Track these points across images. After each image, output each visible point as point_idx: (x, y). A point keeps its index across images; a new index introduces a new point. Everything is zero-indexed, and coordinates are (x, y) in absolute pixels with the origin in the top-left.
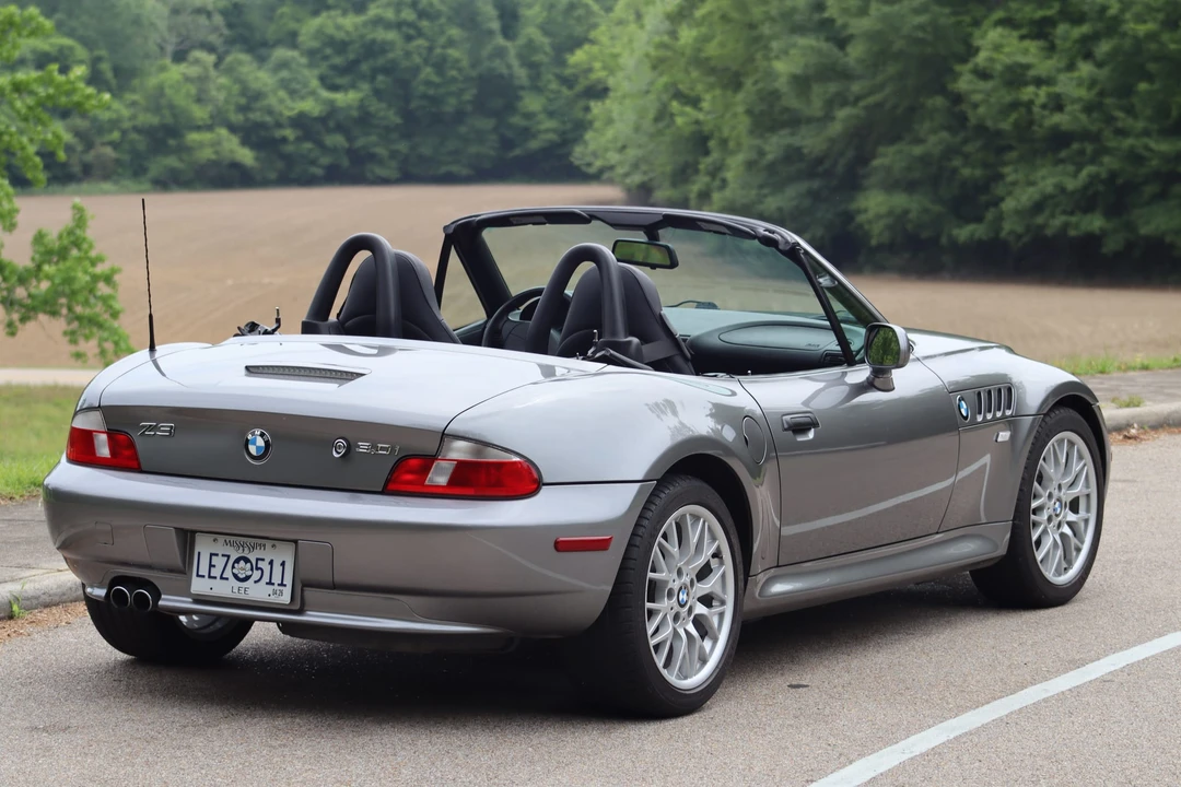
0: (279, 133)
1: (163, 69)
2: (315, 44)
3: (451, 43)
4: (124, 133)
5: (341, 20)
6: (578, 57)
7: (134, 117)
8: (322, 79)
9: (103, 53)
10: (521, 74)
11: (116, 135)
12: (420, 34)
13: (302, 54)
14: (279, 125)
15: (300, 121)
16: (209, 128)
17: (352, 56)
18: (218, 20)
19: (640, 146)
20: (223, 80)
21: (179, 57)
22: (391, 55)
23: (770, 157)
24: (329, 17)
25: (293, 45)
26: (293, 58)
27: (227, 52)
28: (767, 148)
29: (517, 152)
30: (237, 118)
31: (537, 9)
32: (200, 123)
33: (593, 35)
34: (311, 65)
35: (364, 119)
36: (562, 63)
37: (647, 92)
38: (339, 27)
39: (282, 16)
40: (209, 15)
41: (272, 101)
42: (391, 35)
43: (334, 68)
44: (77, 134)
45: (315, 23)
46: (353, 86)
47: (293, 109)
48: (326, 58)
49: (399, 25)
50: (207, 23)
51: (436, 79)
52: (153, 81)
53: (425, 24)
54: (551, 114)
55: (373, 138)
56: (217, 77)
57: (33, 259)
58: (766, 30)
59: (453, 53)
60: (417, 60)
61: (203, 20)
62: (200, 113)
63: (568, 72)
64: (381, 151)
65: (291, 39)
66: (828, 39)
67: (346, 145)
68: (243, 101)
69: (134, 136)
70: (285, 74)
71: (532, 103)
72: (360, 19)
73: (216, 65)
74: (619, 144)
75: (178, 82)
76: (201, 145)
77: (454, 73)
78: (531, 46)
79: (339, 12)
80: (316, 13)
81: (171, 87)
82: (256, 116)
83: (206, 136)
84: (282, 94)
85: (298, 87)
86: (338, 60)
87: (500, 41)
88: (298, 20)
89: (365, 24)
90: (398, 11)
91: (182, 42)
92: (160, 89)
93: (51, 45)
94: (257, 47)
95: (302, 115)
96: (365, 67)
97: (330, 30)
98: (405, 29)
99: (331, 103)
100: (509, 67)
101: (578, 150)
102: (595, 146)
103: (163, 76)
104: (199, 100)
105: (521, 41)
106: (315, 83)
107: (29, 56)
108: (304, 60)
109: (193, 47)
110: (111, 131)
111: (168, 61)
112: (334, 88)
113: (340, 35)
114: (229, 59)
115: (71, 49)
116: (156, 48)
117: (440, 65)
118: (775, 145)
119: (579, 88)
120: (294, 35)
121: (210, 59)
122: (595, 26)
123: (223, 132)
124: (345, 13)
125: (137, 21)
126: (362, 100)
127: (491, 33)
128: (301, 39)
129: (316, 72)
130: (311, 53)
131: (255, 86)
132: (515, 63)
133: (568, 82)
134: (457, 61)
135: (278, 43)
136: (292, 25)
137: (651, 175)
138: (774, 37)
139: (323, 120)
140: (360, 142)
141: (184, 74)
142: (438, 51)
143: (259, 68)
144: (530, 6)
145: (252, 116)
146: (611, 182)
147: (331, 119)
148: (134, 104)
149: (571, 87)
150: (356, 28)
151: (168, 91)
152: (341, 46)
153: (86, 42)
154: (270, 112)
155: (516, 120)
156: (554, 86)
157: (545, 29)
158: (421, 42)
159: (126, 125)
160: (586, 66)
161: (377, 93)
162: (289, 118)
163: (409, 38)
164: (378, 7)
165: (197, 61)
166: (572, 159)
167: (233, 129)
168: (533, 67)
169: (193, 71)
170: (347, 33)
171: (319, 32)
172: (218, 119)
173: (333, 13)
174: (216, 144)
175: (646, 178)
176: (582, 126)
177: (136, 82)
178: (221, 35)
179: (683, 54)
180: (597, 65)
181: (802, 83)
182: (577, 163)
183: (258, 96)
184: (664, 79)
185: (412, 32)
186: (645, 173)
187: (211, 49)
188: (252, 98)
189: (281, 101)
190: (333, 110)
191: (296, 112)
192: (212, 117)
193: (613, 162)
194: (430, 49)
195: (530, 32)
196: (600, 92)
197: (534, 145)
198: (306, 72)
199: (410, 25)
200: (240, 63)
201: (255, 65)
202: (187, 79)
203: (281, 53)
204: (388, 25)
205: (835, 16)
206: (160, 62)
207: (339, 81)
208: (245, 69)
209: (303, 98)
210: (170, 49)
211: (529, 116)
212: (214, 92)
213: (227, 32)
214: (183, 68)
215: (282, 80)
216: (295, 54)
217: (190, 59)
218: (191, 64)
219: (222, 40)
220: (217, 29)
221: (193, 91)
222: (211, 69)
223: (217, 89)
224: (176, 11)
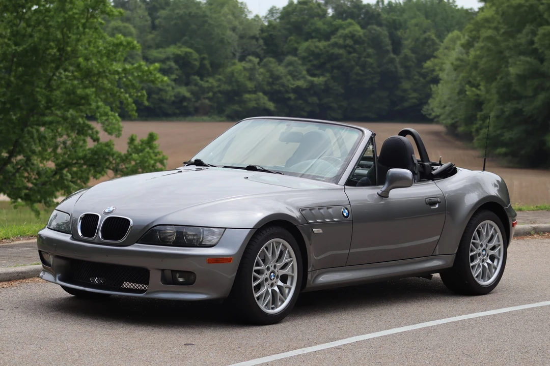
0: (287, 96)
1: (234, 64)
2: (305, 54)
3: (369, 56)
4: (215, 93)
5: (318, 44)
6: (428, 64)
7: (219, 86)
8: (308, 71)
9: (206, 56)
10: (401, 71)
11: (210, 94)
12: (355, 51)
13: (299, 59)
14: (287, 92)
15: (297, 90)
16: (255, 92)
17: (322, 60)
18: (261, 42)
19: (451, 106)
20: (262, 70)
21: (242, 59)
22: (341, 61)
23: (507, 113)
24: (312, 42)
25: (295, 55)
26: (295, 61)
27: (265, 57)
28: (506, 109)
29: (398, 108)
30: (267, 88)
31: (410, 40)
32: (250, 90)
33: (435, 54)
34: (303, 64)
35: (327, 90)
36: (422, 67)
37: (455, 80)
38: (317, 47)
39: (290, 41)
40: (257, 39)
41: (284, 80)
42: (341, 51)
43: (314, 66)
44: (192, 93)
45: (305, 44)
46: (323, 75)
47: (293, 84)
48: (310, 61)
49: (345, 47)
50: (256, 43)
51: (361, 72)
52: (229, 70)
53: (357, 46)
54: (415, 90)
55: (331, 99)
56: (259, 69)
57: (128, 151)
58: (507, 54)
59: (370, 60)
60: (353, 63)
61: (254, 42)
62: (250, 85)
63: (423, 71)
64: (334, 105)
65: (294, 52)
66: (535, 58)
67: (318, 102)
68: (271, 80)
69: (219, 95)
70: (291, 68)
71: (406, 85)
72: (326, 43)
73: (259, 63)
74: (443, 105)
75: (241, 70)
76: (250, 100)
77: (369, 69)
78: (406, 58)
79: (317, 40)
80: (306, 40)
81: (237, 72)
82: (276, 87)
83: (253, 96)
84: (289, 77)
85: (297, 74)
86: (315, 62)
87: (392, 55)
88: (298, 43)
89: (329, 46)
90: (345, 40)
91: (244, 52)
92: (232, 73)
93: (181, 51)
94: (279, 56)
95: (298, 87)
96: (328, 66)
97: (313, 48)
98: (348, 48)
99: (312, 82)
100: (396, 67)
101: (425, 107)
102: (434, 106)
103: (233, 67)
104: (250, 79)
105: (402, 56)
106: (304, 73)
107: (171, 56)
108: (300, 62)
109: (249, 54)
110: (208, 93)
111: (236, 61)
112: (313, 75)
113: (317, 51)
114: (265, 60)
115: (191, 53)
116: (231, 55)
117: (363, 66)
118: (509, 107)
119: (428, 79)
120: (296, 49)
121: (256, 60)
122: (437, 49)
123: (261, 94)
124: (319, 41)
125: (222, 41)
126: (326, 81)
127: (388, 51)
128: (299, 52)
129: (305, 68)
130: (303, 59)
131: (277, 73)
132: (399, 66)
133: (424, 76)
134: (372, 64)
135: (288, 53)
136: (296, 45)
137: (456, 120)
138: (510, 57)
139: (307, 90)
140: (325, 100)
141: (244, 67)
142: (363, 59)
143: (279, 65)
144: (406, 39)
145: (274, 87)
146: (438, 123)
147: (312, 89)
148: (219, 80)
149: (424, 78)
150: (325, 48)
151: (236, 74)
152: (317, 56)
153: (198, 51)
154: (283, 85)
155: (399, 93)
156: (416, 77)
157: (413, 50)
158: (355, 55)
159: (216, 90)
160: (432, 68)
161: (333, 78)
162: (292, 88)
163: (350, 53)
164: (335, 38)
165: (250, 61)
166: (422, 112)
167: (265, 93)
168: (407, 68)
169: (248, 65)
170: (321, 49)
171: (308, 49)
172: (258, 88)
173: (314, 40)
174: (258, 99)
175: (453, 121)
176: (429, 96)
177: (221, 70)
178: (262, 49)
179: (469, 64)
180: (437, 68)
181: (522, 78)
182: (424, 113)
183: (278, 78)
184: (462, 75)
185: (351, 50)
186: (453, 119)
187: (256, 55)
188: (275, 78)
189: (289, 80)
190: (312, 85)
191: (295, 86)
192: (255, 87)
193: (438, 114)
194: (359, 58)
195: (406, 51)
196: (436, 81)
197: (406, 104)
198: (301, 67)
199: (350, 47)
200: (270, 62)
201: (277, 64)
202: (245, 69)
203: (290, 58)
204: (340, 47)
205: (538, 48)
206: (233, 61)
207: (316, 72)
208: (272, 65)
209: (298, 80)
210: (238, 55)
211: (405, 91)
212: (257, 76)
213: (265, 48)
214: (243, 64)
215: (289, 71)
216: (296, 59)
217: (247, 60)
218: (247, 62)
219: (262, 51)
220: (260, 46)
221: (247, 75)
222: (257, 65)
223: (259, 74)
224: (242, 37)
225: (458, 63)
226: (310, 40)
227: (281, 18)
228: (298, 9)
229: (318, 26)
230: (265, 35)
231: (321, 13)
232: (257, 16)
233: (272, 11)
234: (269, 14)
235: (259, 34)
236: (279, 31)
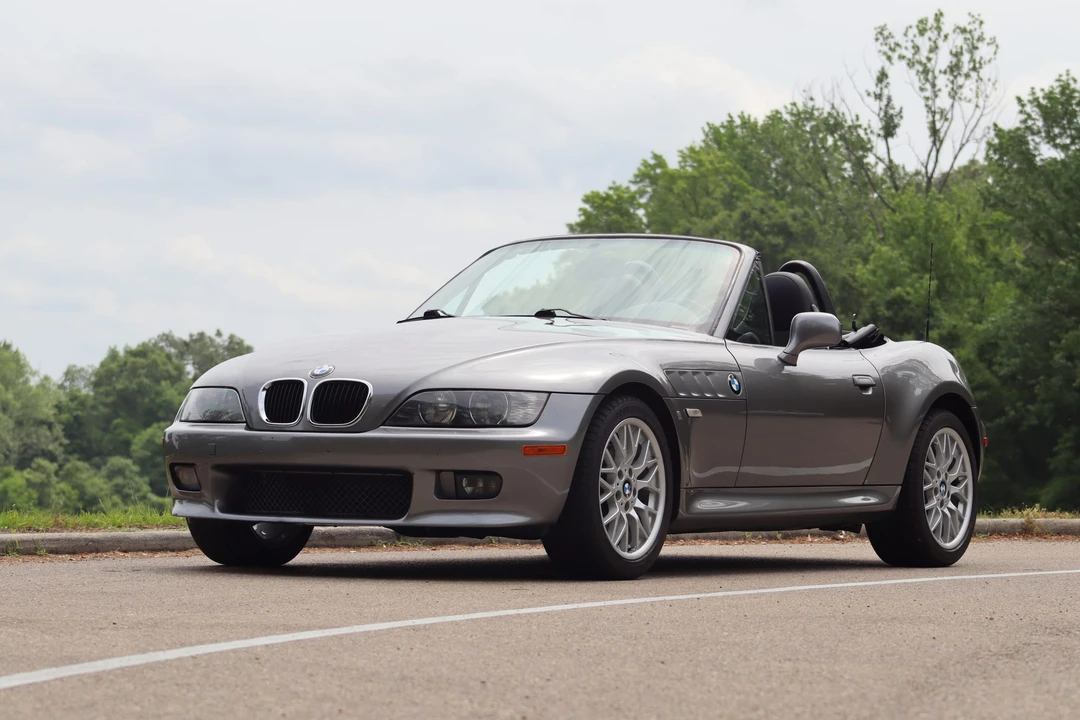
1: (7, 475)
2: (146, 453)
8: (151, 484)
13: (134, 463)
18: (58, 430)
20: (63, 486)
21: (23, 464)
25: (127, 454)
26: (127, 465)
27: (67, 461)
34: (141, 474)
39: (116, 428)
40: (50, 426)
43: (160, 475)
45: (146, 434)
50: (48, 433)
56: (58, 483)
61: (44, 430)
65: (124, 449)
70: (119, 480)
73: (56, 474)
75: (20, 487)
80: (147, 425)
81: (15, 491)
85: (130, 492)
88: (131, 431)
91: (25, 451)
94: (94, 457)
103: (7, 481)
106: (146, 488)
108: (136, 468)
109: (36, 456)
111: (11, 468)
112: (162, 494)
114: (68, 466)
116: (2, 458)
120: (127, 443)
121: (52, 467)
128: (134, 447)
129: (147, 479)
130: (142, 462)
131: (91, 490)
135: (113, 451)
136: (127, 435)
141: (28, 480)
143: (95, 475)
151: (11, 495)
165: (39, 468)
169: (36, 477)
171: (150, 442)
178: (61, 445)
187: (52, 458)
188: (90, 501)
198: (139, 479)
200: (78, 469)
201: (92, 472)
202: (30, 484)
203: (118, 461)
206: (6, 469)
208: (84, 476)
209: (134, 502)
210: (14, 456)
212: (54, 496)
213: (66, 442)
214: (27, 473)
215: (117, 485)
216: (129, 462)
217: (34, 465)
218: (36, 470)
219: (61, 449)
220: (56, 439)
221: (35, 495)
222: (53, 475)
223: (58, 494)
224: (19, 423)
226: (155, 425)
227: (96, 385)
228: (128, 366)
229: (168, 397)
230: (65, 417)
231: (174, 373)
232: (46, 378)
233: (71, 374)
234: (65, 381)
235: (55, 415)
236: (94, 407)
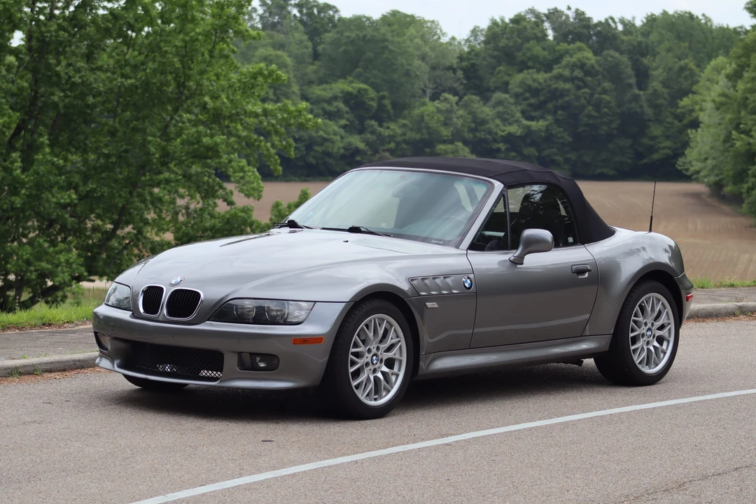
0: (495, 146)
1: (424, 104)
2: (520, 90)
3: (605, 92)
4: (398, 144)
5: (535, 76)
6: (685, 102)
7: (404, 134)
8: (523, 112)
9: (385, 93)
10: (649, 111)
11: (392, 145)
12: (586, 85)
13: (511, 97)
14: (495, 141)
15: (509, 138)
16: (451, 142)
17: (542, 98)
18: (460, 73)
19: (714, 158)
20: (461, 112)
21: (434, 97)
22: (567, 98)
24: (528, 73)
25: (506, 91)
26: (506, 99)
27: (465, 94)
29: (645, 161)
30: (469, 136)
31: (660, 70)
32: (445, 138)
33: (695, 88)
34: (516, 103)
35: (549, 138)
36: (676, 106)
37: (720, 124)
38: (534, 80)
39: (499, 72)
40: (454, 71)
41: (491, 126)
42: (568, 86)
43: (530, 105)
44: (368, 143)
45: (519, 77)
46: (542, 117)
47: (504, 131)
48: (526, 99)
49: (572, 80)
50: (453, 75)
51: (596, 114)
52: (417, 112)
53: (589, 79)
54: (668, 137)
55: (555, 150)
56: (458, 110)
59: (606, 97)
60: (583, 101)
61: (450, 74)
62: (446, 132)
63: (679, 111)
64: (559, 158)
65: (505, 87)
67: (537, 154)
68: (473, 125)
69: (404, 146)
70: (500, 109)
71: (656, 130)
72: (547, 76)
73: (457, 103)
74: (703, 157)
75: (432, 112)
76: (446, 152)
77: (606, 110)
78: (655, 94)
79: (535, 70)
80: (521, 71)
81: (428, 115)
82: (481, 135)
83: (449, 147)
84: (498, 121)
85: (508, 117)
86: (533, 101)
87: (636, 91)
88: (509, 75)
89: (551, 79)
90: (573, 71)
91: (436, 87)
92: (422, 116)
93: (353, 88)
94: (484, 93)
95: (510, 134)
96: (550, 105)
97: (530, 82)
98: (576, 82)
99: (528, 127)
100: (641, 107)
101: (680, 161)
102: (692, 159)
103: (422, 109)
104: (445, 124)
105: (650, 91)
106: (519, 115)
107: (340, 95)
108: (512, 100)
109: (444, 91)
110: (389, 143)
111: (427, 100)
112: (531, 118)
113: (535, 85)
114: (466, 98)
115: (366, 90)
116: (420, 92)
117: (598, 106)
119: (685, 122)
120: (507, 84)
121: (454, 99)
122: (697, 82)
123: (460, 144)
124: (538, 71)
125: (407, 74)
126: (547, 126)
127: (630, 85)
128: (510, 87)
130: (517, 96)
131: (481, 116)
132: (645, 105)
133: (679, 118)
134: (609, 102)
135: (497, 89)
136: (506, 78)
137: (721, 177)
139: (523, 138)
140: (546, 153)
141: (437, 108)
142: (597, 96)
143: (484, 104)
144: (656, 69)
145: (478, 134)
146: (697, 180)
147: (528, 137)
148: (404, 126)
149: (680, 121)
150: (545, 81)
151: (426, 118)
152: (535, 92)
153: (374, 86)
154: (490, 132)
155: (645, 141)
156: (669, 120)
157: (665, 84)
158: (586, 90)
159: (399, 139)
160: (691, 108)
161: (557, 121)
162: (502, 136)
163: (579, 88)
164: (559, 68)
165: (446, 99)
166: (676, 166)
167: (465, 143)
168: (656, 107)
169: (443, 106)
170: (540, 83)
171: (522, 83)
172: (457, 136)
173: (531, 71)
174: (456, 152)
175: (717, 179)
176: (686, 144)
177: (406, 112)
178: (462, 84)
179: (736, 100)
180: (697, 107)
182: (679, 168)
183: (484, 122)
184: (729, 116)
185: (581, 84)
186: (717, 175)
187: (455, 93)
188: (479, 123)
189: (497, 126)
190: (529, 132)
191: (506, 132)
192: (453, 135)
193: (697, 168)
194: (592, 95)
195: (655, 85)
196: (695, 124)
197: (656, 156)
198: (513, 108)
199: (581, 80)
200: (472, 101)
201: (482, 103)
202: (439, 111)
203: (499, 95)
204: (565, 80)
206: (423, 100)
207: (534, 114)
208: (476, 106)
209: (510, 124)
210: (429, 92)
211: (654, 138)
212: (455, 120)
213: (465, 82)
214: (436, 103)
215: (499, 112)
216: (507, 96)
217: (442, 98)
218: (442, 101)
219: (462, 87)
220: (459, 79)
221: (442, 119)
222: (454, 105)
223: (458, 118)
224: (434, 68)
225: (723, 99)
226: (526, 71)
227: (486, 42)
228: (508, 30)
229: (535, 52)
230: (464, 64)
231: (539, 35)
232: (453, 38)
233: (475, 32)
234: (471, 36)
235: (457, 63)
236: (484, 59)
